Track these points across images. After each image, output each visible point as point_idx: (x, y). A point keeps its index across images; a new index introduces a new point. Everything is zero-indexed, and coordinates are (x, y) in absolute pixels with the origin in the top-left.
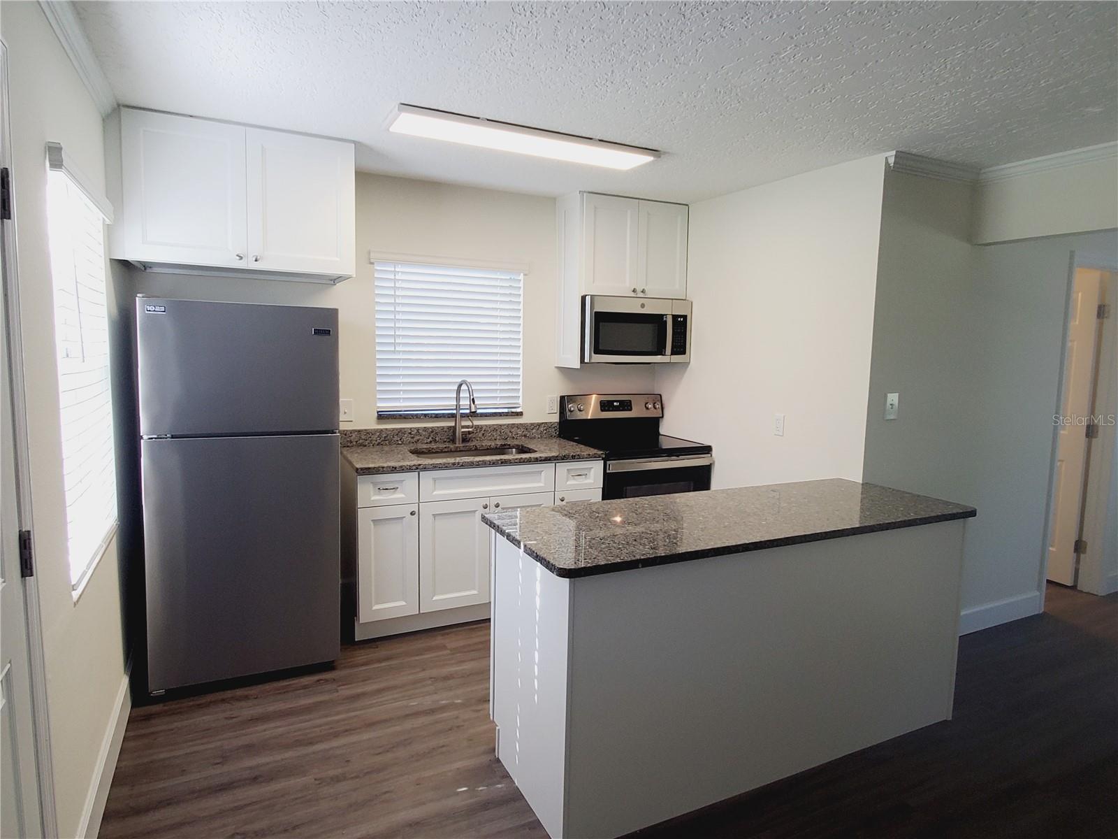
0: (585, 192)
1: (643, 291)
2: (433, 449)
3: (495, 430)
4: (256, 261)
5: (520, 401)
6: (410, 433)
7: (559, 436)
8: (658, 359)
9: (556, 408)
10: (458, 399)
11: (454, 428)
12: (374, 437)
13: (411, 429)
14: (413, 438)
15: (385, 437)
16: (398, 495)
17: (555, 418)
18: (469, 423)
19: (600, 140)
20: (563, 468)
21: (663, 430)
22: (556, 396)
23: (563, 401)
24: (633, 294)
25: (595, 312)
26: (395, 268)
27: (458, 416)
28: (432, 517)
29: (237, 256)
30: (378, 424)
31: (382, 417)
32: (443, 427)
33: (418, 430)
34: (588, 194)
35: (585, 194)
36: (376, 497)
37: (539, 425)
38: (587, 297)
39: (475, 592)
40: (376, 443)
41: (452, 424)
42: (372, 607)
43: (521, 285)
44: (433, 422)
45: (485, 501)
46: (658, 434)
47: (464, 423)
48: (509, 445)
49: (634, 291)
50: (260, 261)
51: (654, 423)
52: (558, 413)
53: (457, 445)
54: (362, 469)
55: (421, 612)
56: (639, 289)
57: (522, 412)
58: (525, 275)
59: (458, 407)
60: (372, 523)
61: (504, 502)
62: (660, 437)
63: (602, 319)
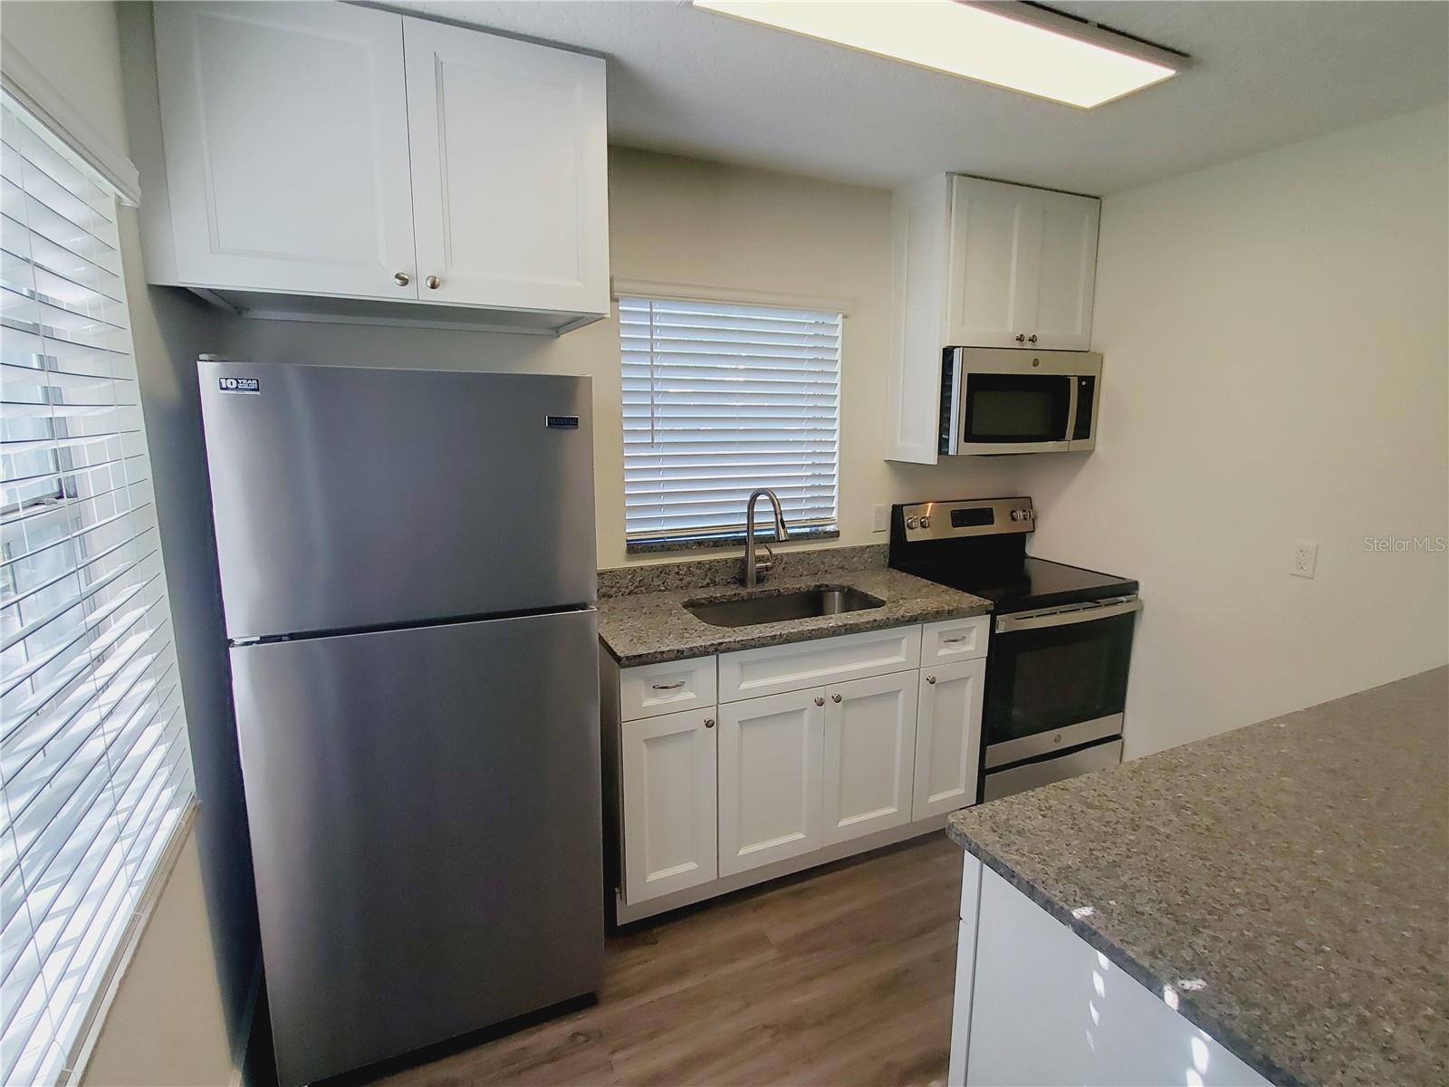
0: (954, 173)
1: (1033, 340)
2: (715, 598)
3: (801, 561)
4: (433, 286)
5: (834, 514)
6: (677, 573)
7: (892, 565)
8: (1050, 446)
9: (886, 524)
10: (750, 515)
11: (744, 561)
12: (624, 582)
13: (678, 566)
14: (681, 580)
15: (640, 581)
16: (685, 696)
17: (884, 539)
18: (764, 552)
19: (1100, 26)
20: (933, 630)
21: (1034, 549)
22: (884, 504)
23: (897, 512)
24: (1017, 345)
25: (969, 375)
26: (651, 308)
27: (751, 542)
28: (738, 725)
29: (397, 276)
30: (629, 560)
31: (635, 548)
32: (726, 560)
33: (689, 566)
34: (961, 177)
35: (956, 177)
36: (651, 702)
37: (863, 549)
38: (956, 351)
39: (801, 836)
40: (628, 591)
41: (741, 554)
42: (645, 878)
43: (838, 333)
44: (713, 552)
45: (820, 694)
46: (1024, 556)
47: (758, 553)
48: (827, 586)
49: (1020, 339)
50: (440, 287)
51: (1017, 542)
52: (888, 531)
53: (749, 590)
54: (628, 658)
55: (721, 876)
56: (1028, 335)
57: (838, 532)
58: (845, 317)
59: (750, 525)
60: (644, 745)
61: (845, 691)
62: (1026, 560)
63: (979, 384)
